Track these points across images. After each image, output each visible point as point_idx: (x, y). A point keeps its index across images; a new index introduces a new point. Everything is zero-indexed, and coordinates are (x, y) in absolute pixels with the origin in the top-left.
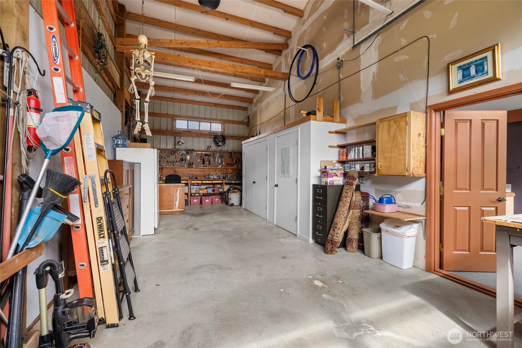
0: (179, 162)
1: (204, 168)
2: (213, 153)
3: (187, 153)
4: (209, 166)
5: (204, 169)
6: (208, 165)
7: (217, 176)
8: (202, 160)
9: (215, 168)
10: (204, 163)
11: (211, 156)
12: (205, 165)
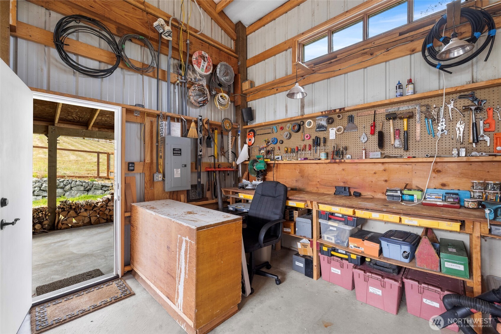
0: (310, 149)
1: (383, 163)
2: (423, 102)
3: (330, 121)
4: (406, 154)
5: (386, 166)
6: (401, 152)
7: (442, 192)
8: (376, 137)
9: (434, 160)
10: (381, 144)
11: (410, 116)
12: (388, 151)
